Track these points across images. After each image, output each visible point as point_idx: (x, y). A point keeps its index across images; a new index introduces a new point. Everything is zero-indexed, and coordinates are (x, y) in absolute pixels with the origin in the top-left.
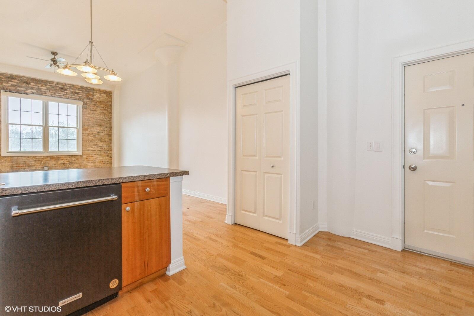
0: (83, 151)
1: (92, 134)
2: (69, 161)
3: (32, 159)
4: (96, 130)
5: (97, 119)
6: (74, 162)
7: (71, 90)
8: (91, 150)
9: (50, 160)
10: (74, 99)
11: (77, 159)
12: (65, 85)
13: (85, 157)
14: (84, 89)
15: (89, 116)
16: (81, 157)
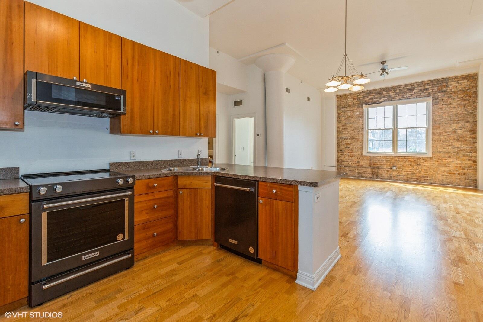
0: (432, 152)
1: (446, 132)
2: (416, 163)
3: (384, 159)
4: (451, 127)
5: (452, 114)
6: (422, 164)
7: (419, 88)
8: (444, 152)
9: (398, 160)
10: (423, 96)
11: (426, 161)
12: (412, 85)
13: (435, 159)
14: (434, 82)
15: (442, 111)
16: (430, 159)
